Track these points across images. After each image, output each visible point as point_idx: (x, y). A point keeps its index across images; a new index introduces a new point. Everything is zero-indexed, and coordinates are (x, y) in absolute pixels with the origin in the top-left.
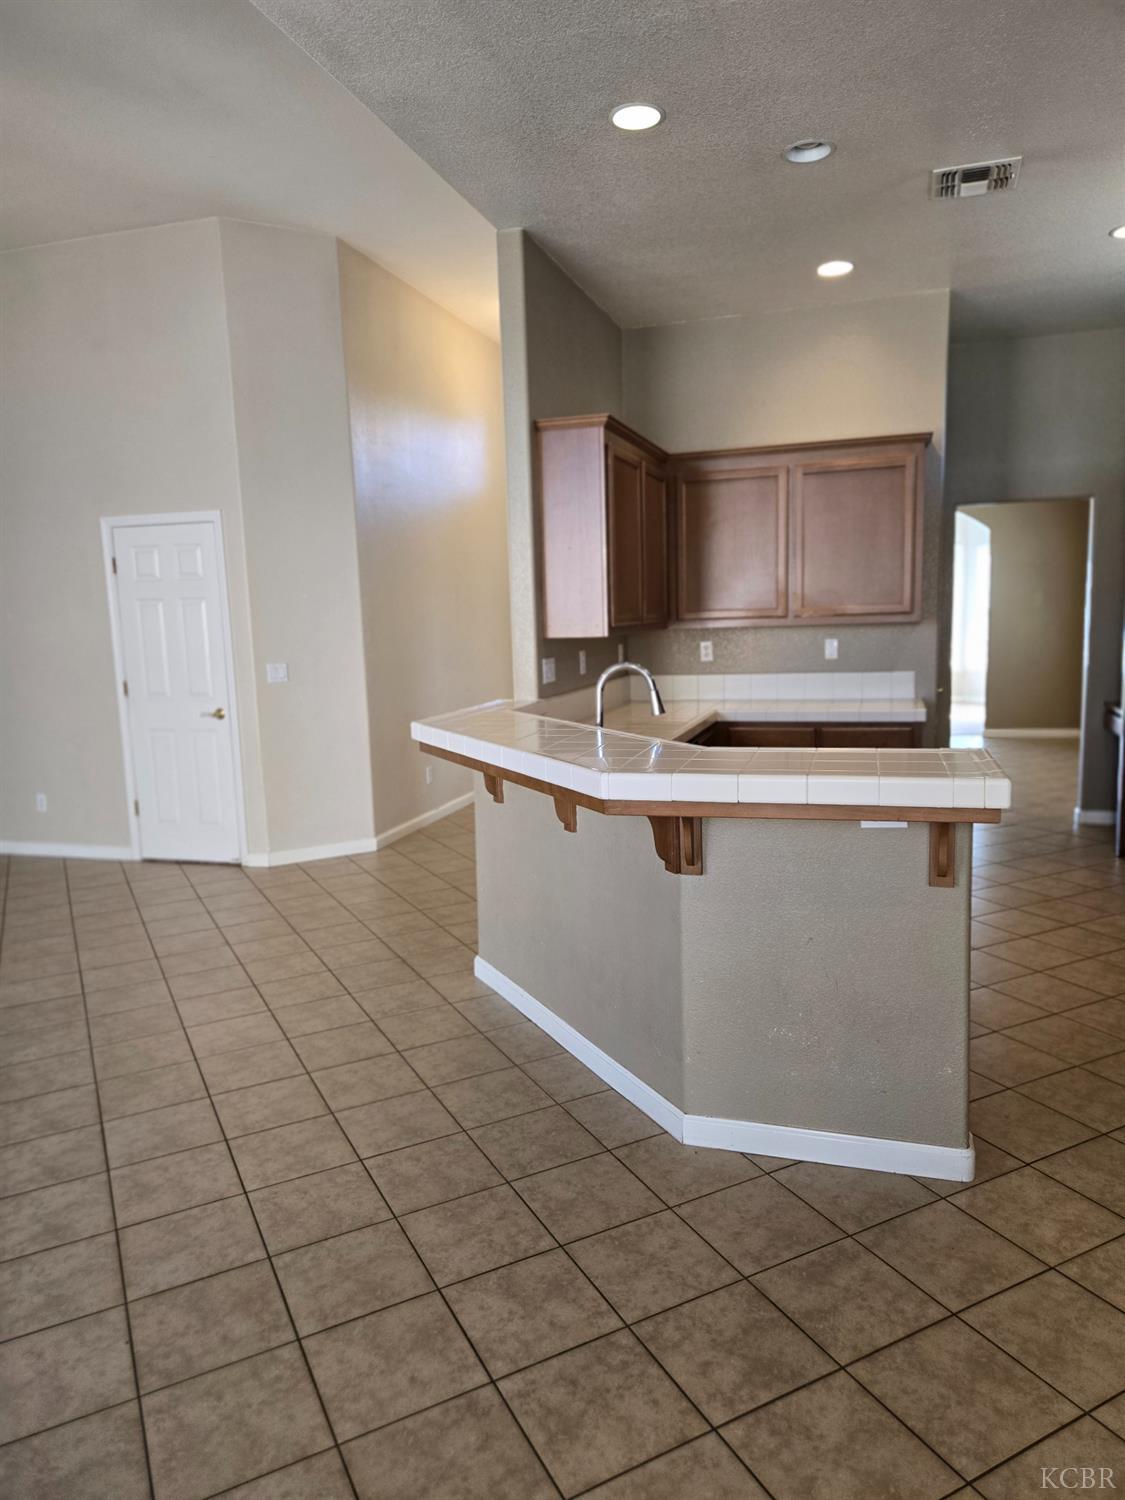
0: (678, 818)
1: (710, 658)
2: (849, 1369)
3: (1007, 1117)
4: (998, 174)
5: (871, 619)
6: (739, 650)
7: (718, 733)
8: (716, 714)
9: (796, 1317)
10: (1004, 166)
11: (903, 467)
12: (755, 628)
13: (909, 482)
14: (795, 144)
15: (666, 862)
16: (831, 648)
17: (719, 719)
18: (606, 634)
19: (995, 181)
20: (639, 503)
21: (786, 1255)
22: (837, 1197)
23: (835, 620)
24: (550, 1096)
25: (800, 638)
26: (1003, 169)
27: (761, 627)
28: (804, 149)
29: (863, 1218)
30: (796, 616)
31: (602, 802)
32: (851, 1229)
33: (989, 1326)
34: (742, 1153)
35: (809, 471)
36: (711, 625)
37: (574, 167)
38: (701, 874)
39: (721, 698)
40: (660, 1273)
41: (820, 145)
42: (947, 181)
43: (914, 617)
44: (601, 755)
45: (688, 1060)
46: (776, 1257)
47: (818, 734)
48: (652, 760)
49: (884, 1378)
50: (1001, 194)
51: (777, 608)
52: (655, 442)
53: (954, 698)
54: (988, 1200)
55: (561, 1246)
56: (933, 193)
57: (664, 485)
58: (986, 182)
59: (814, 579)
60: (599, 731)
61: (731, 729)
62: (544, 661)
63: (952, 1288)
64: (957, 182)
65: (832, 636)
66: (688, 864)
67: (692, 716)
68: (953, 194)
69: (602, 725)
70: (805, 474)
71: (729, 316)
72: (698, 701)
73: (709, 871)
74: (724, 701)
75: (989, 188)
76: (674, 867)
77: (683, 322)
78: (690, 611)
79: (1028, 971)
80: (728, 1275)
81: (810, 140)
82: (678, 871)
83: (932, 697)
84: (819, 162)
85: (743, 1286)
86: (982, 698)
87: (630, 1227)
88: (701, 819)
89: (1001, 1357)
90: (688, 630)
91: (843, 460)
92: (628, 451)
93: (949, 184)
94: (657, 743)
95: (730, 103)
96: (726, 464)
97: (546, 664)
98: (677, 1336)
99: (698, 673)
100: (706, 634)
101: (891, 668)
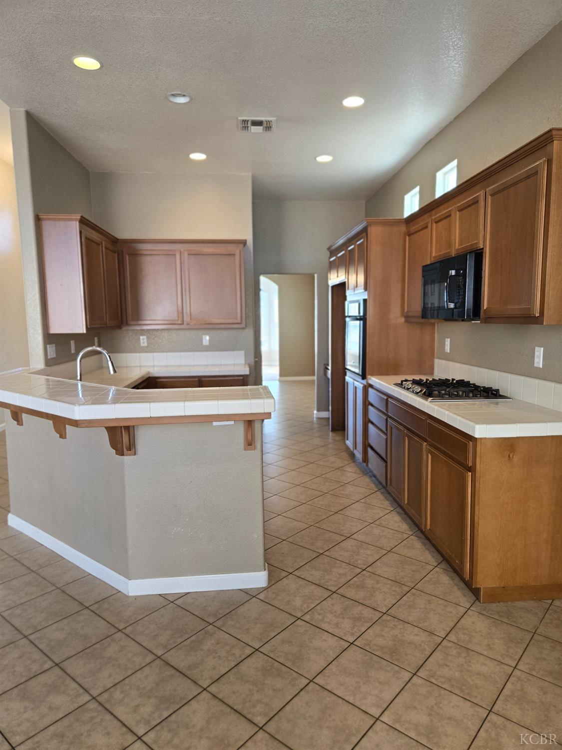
0: (121, 427)
1: (146, 345)
2: (208, 689)
3: (283, 553)
4: (267, 124)
5: (223, 326)
6: (160, 341)
7: (150, 383)
8: (149, 373)
9: (184, 671)
10: (269, 121)
11: (234, 255)
12: (168, 329)
13: (237, 263)
14: (172, 93)
15: (116, 450)
16: (206, 339)
17: (151, 376)
18: (85, 332)
19: (266, 127)
20: (101, 263)
21: (180, 640)
22: (205, 607)
23: (208, 326)
24: (53, 585)
25: (192, 334)
26: (268, 123)
27: (171, 329)
28: (177, 96)
29: (218, 614)
30: (188, 324)
31: (76, 421)
32: (211, 621)
33: (271, 651)
34: (159, 595)
35: (191, 253)
36: (145, 328)
37: (53, 82)
38: (135, 454)
39: (152, 364)
40: (113, 665)
41: (184, 96)
42: (245, 124)
43: (243, 325)
44: (81, 396)
45: (130, 552)
46: (175, 643)
47: (200, 382)
48: (110, 398)
49: (223, 690)
50: (268, 133)
51: (178, 320)
52: (109, 232)
53: (263, 363)
54: (273, 593)
55: (57, 665)
56: (240, 128)
57: (116, 254)
58: (261, 127)
59: (196, 306)
60: (80, 384)
61: (157, 380)
62: (48, 346)
63: (256, 638)
64: (249, 125)
65: (206, 334)
66: (127, 451)
67: (137, 374)
68: (248, 130)
69: (81, 380)
70: (189, 254)
71: (147, 172)
72: (140, 366)
73: (139, 453)
74: (154, 366)
75: (263, 130)
76: (120, 453)
77: (124, 172)
78: (133, 320)
79: (294, 486)
80: (150, 658)
81: (179, 93)
82: (123, 455)
83: (253, 363)
84: (185, 104)
85: (158, 662)
86: (277, 363)
87: (98, 646)
88: (134, 426)
89: (276, 664)
90: (133, 330)
91: (207, 249)
92: (94, 235)
93: (246, 125)
94: (112, 389)
95: (137, 66)
96: (149, 246)
97: (49, 347)
98: (121, 696)
99: (140, 352)
100: (143, 332)
101: (234, 350)
